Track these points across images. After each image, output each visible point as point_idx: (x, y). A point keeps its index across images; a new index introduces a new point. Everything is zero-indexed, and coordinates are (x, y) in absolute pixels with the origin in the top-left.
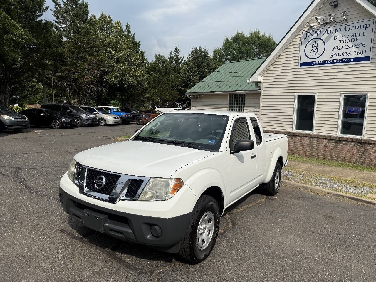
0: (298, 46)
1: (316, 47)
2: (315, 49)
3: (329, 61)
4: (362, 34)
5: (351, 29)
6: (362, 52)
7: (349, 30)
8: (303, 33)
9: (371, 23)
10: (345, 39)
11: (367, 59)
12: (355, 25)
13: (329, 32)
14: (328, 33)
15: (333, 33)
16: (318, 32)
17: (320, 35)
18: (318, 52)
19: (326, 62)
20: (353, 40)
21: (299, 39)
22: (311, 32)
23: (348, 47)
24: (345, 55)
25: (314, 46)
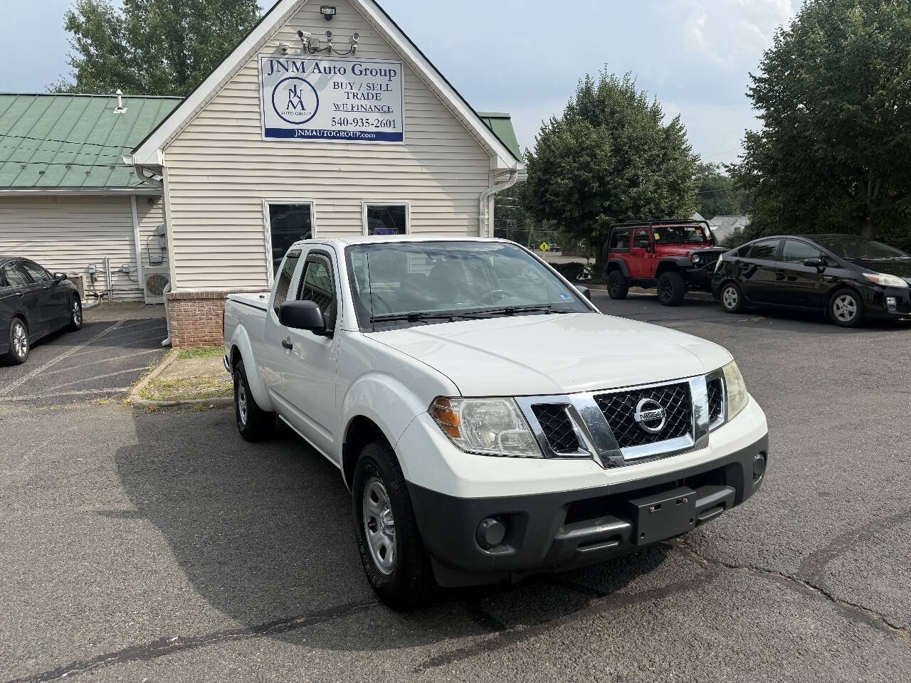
0: (253, 87)
1: (298, 96)
2: (295, 100)
3: (331, 133)
4: (384, 87)
5: (364, 73)
6: (389, 123)
7: (361, 74)
8: (264, 60)
9: (397, 68)
10: (355, 90)
11: (397, 137)
12: (370, 66)
13: (322, 70)
14: (320, 72)
15: (330, 73)
16: (299, 64)
17: (304, 71)
18: (303, 109)
19: (323, 133)
20: (370, 97)
21: (255, 72)
22: (281, 60)
23: (363, 110)
24: (360, 123)
25: (292, 95)
